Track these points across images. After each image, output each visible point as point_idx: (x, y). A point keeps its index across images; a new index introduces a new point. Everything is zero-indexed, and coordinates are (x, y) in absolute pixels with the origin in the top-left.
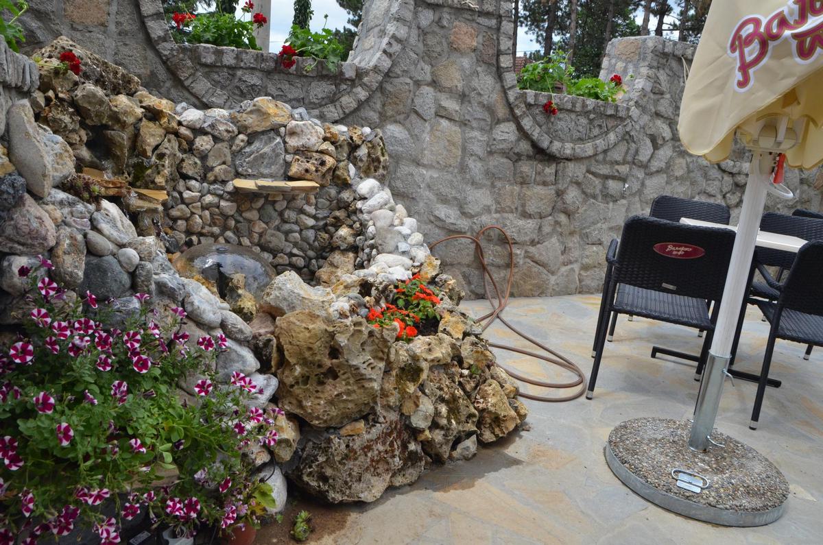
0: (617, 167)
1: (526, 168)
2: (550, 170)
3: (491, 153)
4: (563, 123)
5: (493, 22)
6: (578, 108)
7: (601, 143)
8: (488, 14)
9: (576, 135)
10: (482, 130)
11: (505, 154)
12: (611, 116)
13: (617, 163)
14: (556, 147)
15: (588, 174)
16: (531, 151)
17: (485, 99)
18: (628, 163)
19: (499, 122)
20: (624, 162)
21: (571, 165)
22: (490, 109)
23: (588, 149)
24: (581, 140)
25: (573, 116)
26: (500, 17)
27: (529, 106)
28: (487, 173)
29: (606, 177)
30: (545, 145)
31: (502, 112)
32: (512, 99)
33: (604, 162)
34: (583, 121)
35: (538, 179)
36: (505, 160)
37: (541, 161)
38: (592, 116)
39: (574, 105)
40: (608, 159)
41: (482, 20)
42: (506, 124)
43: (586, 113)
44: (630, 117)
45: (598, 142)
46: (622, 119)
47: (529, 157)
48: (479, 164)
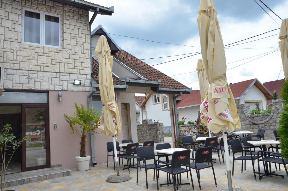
0: (272, 124)
1: (252, 126)
2: (257, 126)
3: (246, 125)
4: (256, 118)
5: (242, 108)
6: (258, 116)
7: (265, 121)
8: (241, 107)
9: (260, 120)
10: (244, 122)
11: (248, 124)
12: (266, 116)
13: (271, 123)
14: (256, 122)
15: (265, 126)
16: (252, 124)
17: (243, 118)
18: (274, 123)
19: (246, 120)
20: (273, 123)
21: (260, 125)
22: (244, 119)
23: (263, 122)
24: (261, 121)
25: (258, 117)
26: (242, 107)
27: (250, 117)
28: (246, 128)
29: (270, 126)
30: (254, 122)
31: (246, 119)
32: (246, 117)
33: (268, 123)
34: (260, 118)
35: (255, 128)
36: (249, 125)
37: (255, 125)
38: (262, 117)
39: (257, 115)
40: (269, 123)
41: (240, 108)
42: (247, 120)
43: (261, 116)
44: (271, 115)
45: (264, 120)
46: (269, 116)
47: (252, 125)
48: (244, 127)
